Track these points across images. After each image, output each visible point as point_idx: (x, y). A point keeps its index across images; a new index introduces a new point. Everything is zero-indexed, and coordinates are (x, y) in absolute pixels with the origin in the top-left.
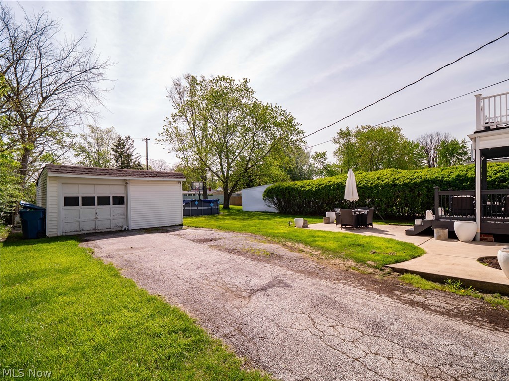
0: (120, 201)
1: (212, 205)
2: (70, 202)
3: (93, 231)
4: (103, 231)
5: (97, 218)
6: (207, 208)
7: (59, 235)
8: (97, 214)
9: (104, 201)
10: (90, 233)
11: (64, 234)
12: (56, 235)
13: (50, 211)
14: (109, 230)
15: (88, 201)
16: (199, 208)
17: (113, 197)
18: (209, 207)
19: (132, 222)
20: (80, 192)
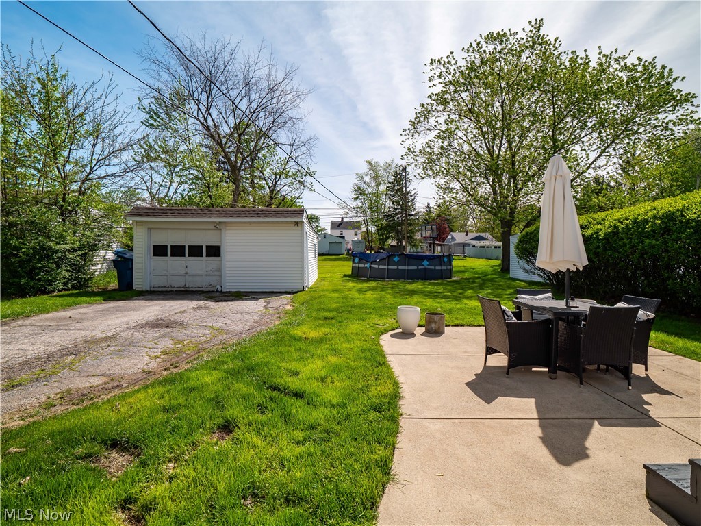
0: (215, 251)
1: (426, 263)
2: (159, 251)
3: (183, 289)
4: (194, 289)
5: (187, 273)
6: (415, 268)
7: (144, 289)
8: (186, 267)
9: (196, 251)
10: (179, 291)
11: (152, 289)
12: (141, 290)
13: (137, 261)
14: (201, 289)
15: (178, 251)
16: (400, 268)
17: (207, 246)
18: (420, 267)
19: (227, 281)
20: (169, 239)
